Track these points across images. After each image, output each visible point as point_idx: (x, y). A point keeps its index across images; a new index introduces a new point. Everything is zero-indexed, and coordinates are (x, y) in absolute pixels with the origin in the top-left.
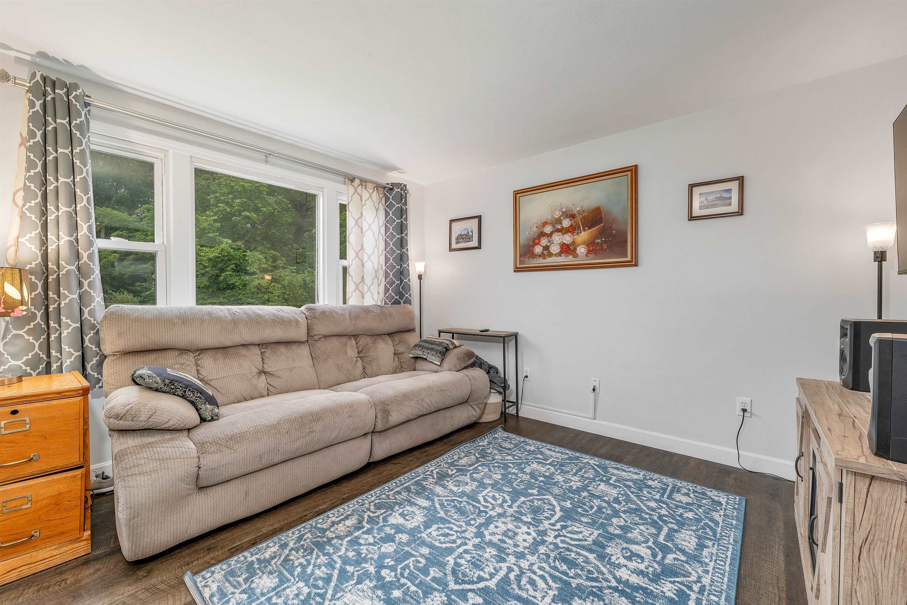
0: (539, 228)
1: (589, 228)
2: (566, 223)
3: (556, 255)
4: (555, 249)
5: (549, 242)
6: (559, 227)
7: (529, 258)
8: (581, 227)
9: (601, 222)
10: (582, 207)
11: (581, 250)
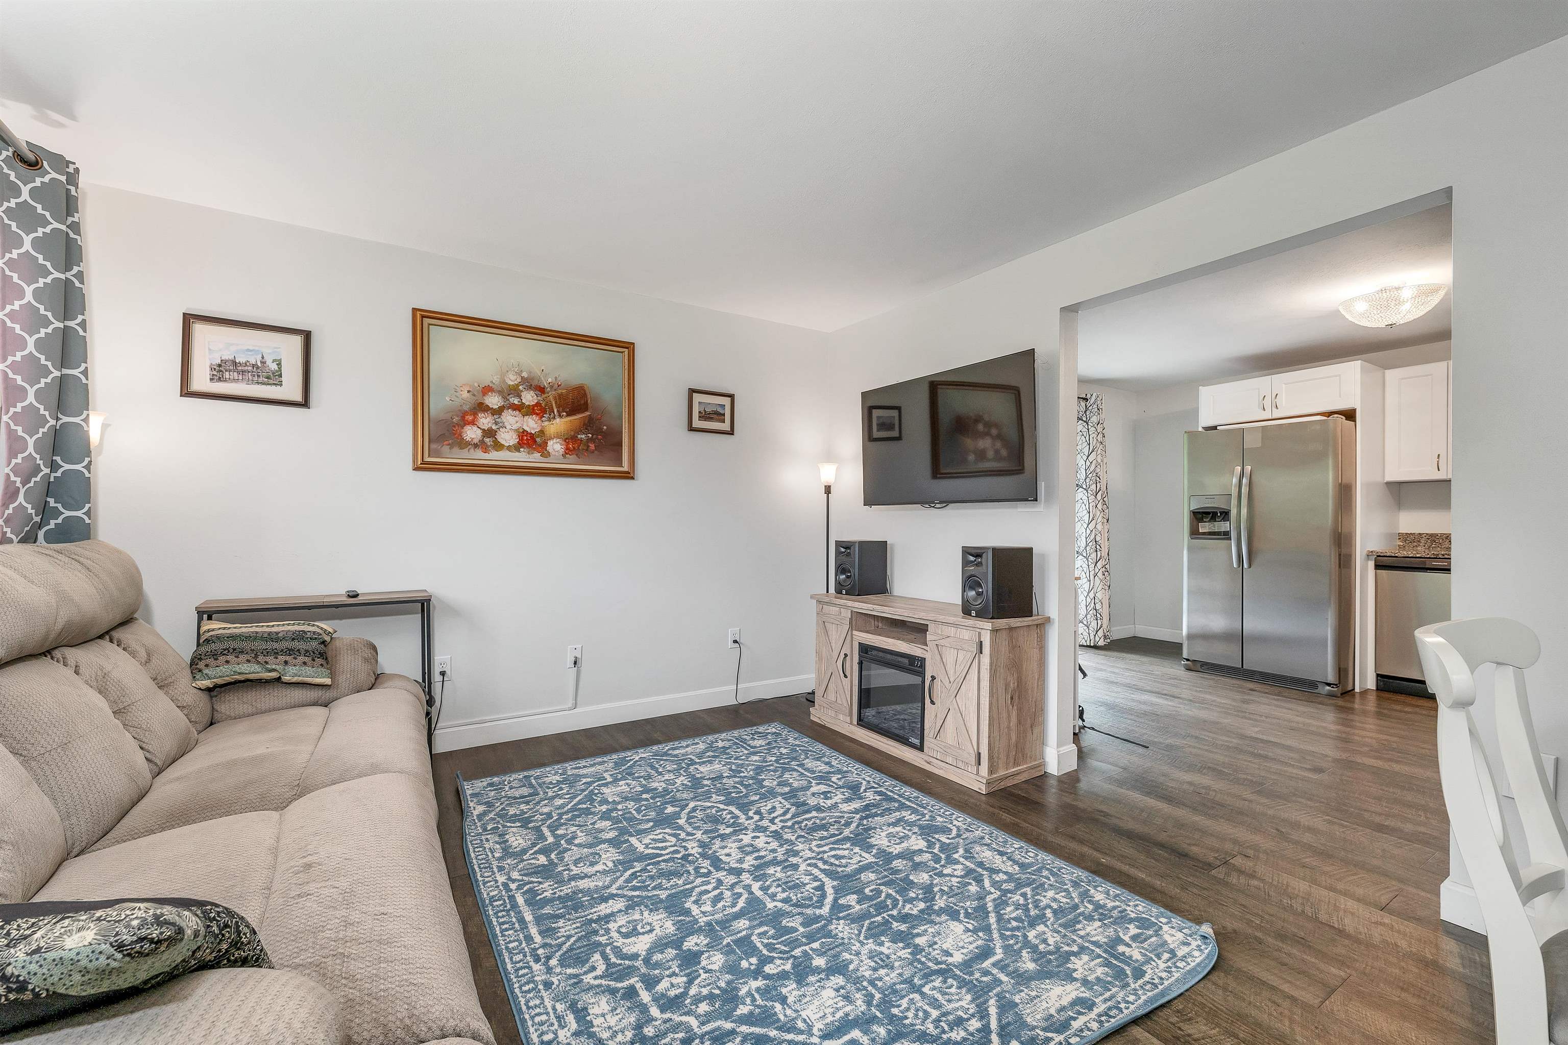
0: (474, 395)
1: (568, 415)
2: (529, 398)
3: (509, 448)
4: (507, 437)
5: (496, 423)
6: (516, 402)
7: (451, 446)
8: (555, 411)
9: (586, 410)
10: (556, 378)
11: (556, 447)
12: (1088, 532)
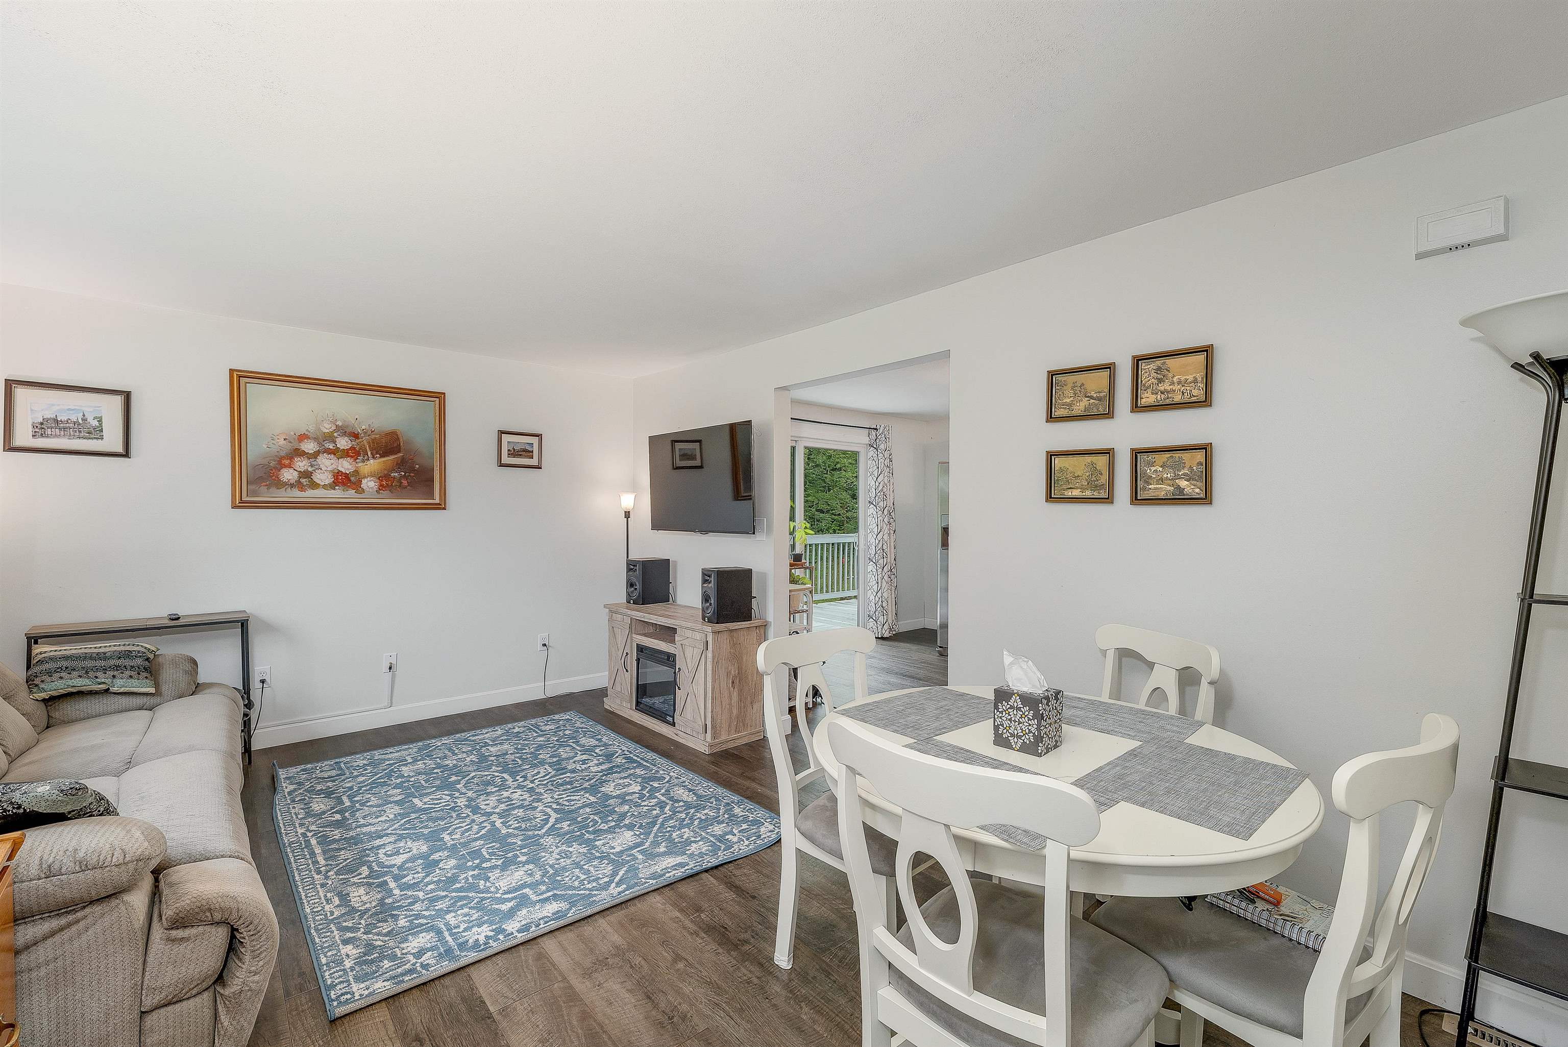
0: (290, 442)
1: (381, 456)
2: (343, 443)
3: (325, 487)
4: (323, 478)
5: (312, 466)
6: (331, 447)
7: (269, 487)
8: (369, 453)
9: (399, 451)
10: (369, 425)
11: (369, 484)
12: (877, 542)
